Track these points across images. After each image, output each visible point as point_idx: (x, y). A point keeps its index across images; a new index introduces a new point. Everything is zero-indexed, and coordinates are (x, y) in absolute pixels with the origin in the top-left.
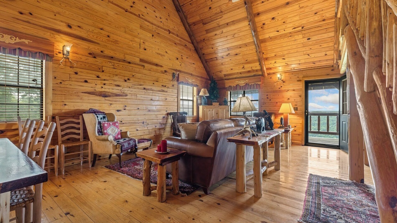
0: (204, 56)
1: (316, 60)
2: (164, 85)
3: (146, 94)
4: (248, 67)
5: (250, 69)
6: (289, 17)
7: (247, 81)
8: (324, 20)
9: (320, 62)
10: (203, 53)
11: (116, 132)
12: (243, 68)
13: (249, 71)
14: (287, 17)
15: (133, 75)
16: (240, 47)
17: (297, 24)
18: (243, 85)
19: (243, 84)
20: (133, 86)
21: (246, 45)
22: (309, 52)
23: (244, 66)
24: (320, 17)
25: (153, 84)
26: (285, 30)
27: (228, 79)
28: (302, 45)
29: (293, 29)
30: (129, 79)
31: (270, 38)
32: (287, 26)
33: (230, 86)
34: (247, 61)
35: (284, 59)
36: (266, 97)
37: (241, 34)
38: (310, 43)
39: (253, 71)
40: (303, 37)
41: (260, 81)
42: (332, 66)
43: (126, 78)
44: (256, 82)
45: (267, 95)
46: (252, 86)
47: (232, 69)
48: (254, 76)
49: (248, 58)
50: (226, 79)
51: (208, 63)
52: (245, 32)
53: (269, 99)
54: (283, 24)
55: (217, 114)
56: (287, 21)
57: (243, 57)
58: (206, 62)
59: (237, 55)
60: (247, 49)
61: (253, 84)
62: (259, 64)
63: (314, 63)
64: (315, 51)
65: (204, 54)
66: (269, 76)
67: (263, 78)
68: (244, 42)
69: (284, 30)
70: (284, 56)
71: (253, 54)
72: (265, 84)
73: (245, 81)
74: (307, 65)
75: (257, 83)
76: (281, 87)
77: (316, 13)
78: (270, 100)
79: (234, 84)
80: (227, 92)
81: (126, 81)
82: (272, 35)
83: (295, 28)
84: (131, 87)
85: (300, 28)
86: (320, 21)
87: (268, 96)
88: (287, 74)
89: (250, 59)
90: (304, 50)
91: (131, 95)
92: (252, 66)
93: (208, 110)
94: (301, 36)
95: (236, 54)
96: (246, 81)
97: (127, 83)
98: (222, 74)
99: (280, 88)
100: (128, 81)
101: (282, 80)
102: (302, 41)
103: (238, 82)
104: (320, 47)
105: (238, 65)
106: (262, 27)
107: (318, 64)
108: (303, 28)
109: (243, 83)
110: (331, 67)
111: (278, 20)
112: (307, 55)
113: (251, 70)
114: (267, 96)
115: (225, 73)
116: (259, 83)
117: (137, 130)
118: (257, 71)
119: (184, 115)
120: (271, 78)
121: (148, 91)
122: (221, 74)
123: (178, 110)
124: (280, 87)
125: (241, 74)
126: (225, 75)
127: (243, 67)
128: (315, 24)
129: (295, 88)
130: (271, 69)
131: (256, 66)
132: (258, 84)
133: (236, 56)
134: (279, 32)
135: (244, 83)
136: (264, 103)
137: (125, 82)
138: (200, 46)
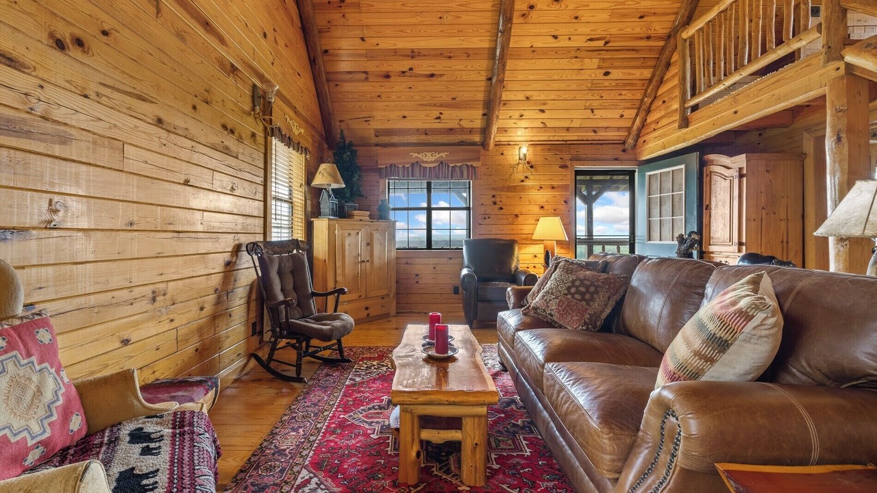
0: (326, 58)
1: (600, 125)
2: (229, 127)
3: (164, 150)
4: (451, 118)
5: (453, 125)
6: (590, 8)
7: (443, 155)
8: (648, 38)
9: (607, 132)
10: (325, 48)
11: (48, 396)
12: (436, 118)
13: (451, 129)
14: (588, 6)
15: (106, 28)
16: (450, 57)
17: (599, 32)
18: (432, 165)
19: (431, 162)
20: (107, 91)
21: (468, 54)
22: (595, 104)
23: (441, 113)
24: (644, 29)
25: (194, 108)
26: (572, 38)
27: (385, 145)
28: (590, 86)
29: (588, 40)
30: (79, 43)
31: (532, 49)
32: (580, 30)
33: (391, 165)
34: (454, 101)
35: (542, 111)
36: (489, 201)
37: (465, 18)
38: (606, 84)
39: (463, 130)
40: (599, 68)
41: (478, 159)
42: (622, 142)
43: (65, 33)
44: (470, 160)
45: (494, 196)
46: (458, 169)
47: (404, 117)
48: (462, 143)
49: (460, 94)
50: (377, 145)
51: (332, 84)
52: (478, 14)
53: (499, 206)
54: (574, 21)
55: (368, 244)
56: (583, 16)
57: (447, 87)
58: (328, 80)
59: (432, 79)
60: (466, 67)
61: (459, 164)
62: (484, 115)
63: (595, 132)
64: (607, 104)
65: (326, 51)
66: (497, 148)
67: (482, 151)
68: (465, 45)
69: (570, 39)
70: (544, 104)
71: (476, 84)
72: (487, 167)
73: (438, 156)
74: (579, 134)
75: (469, 164)
76: (526, 177)
77: (641, 17)
78: (501, 208)
79: (405, 161)
80: (381, 181)
81: (60, 45)
82: (539, 43)
83: (591, 40)
84: (93, 96)
85: (601, 43)
86: (642, 38)
87: (498, 200)
88: (539, 148)
89: (464, 96)
90: (590, 97)
91: (95, 143)
92: (462, 118)
93: (346, 233)
94: (596, 62)
95: (432, 75)
96: (441, 154)
97: (66, 58)
98: (367, 130)
99: (523, 181)
100: (75, 52)
101: (528, 163)
102: (593, 75)
103: (416, 155)
104: (619, 98)
105: (426, 108)
106: (523, 15)
107: (602, 135)
108: (606, 43)
109: (433, 159)
110: (621, 144)
111: (567, 6)
112: (590, 111)
113: (458, 126)
114: (493, 200)
115: (380, 126)
116: (475, 164)
117: (126, 342)
118: (471, 131)
119: (295, 252)
120: (502, 154)
121: (172, 136)
122: (369, 127)
123: (265, 234)
124: (523, 178)
125: (426, 134)
126: (378, 133)
127: (438, 115)
128: (629, 41)
129: (555, 184)
130: (506, 131)
131: (474, 118)
132: (472, 166)
133: (429, 78)
134: (556, 41)
135: (435, 161)
136: (486, 216)
137: (57, 54)
138: (320, 20)
